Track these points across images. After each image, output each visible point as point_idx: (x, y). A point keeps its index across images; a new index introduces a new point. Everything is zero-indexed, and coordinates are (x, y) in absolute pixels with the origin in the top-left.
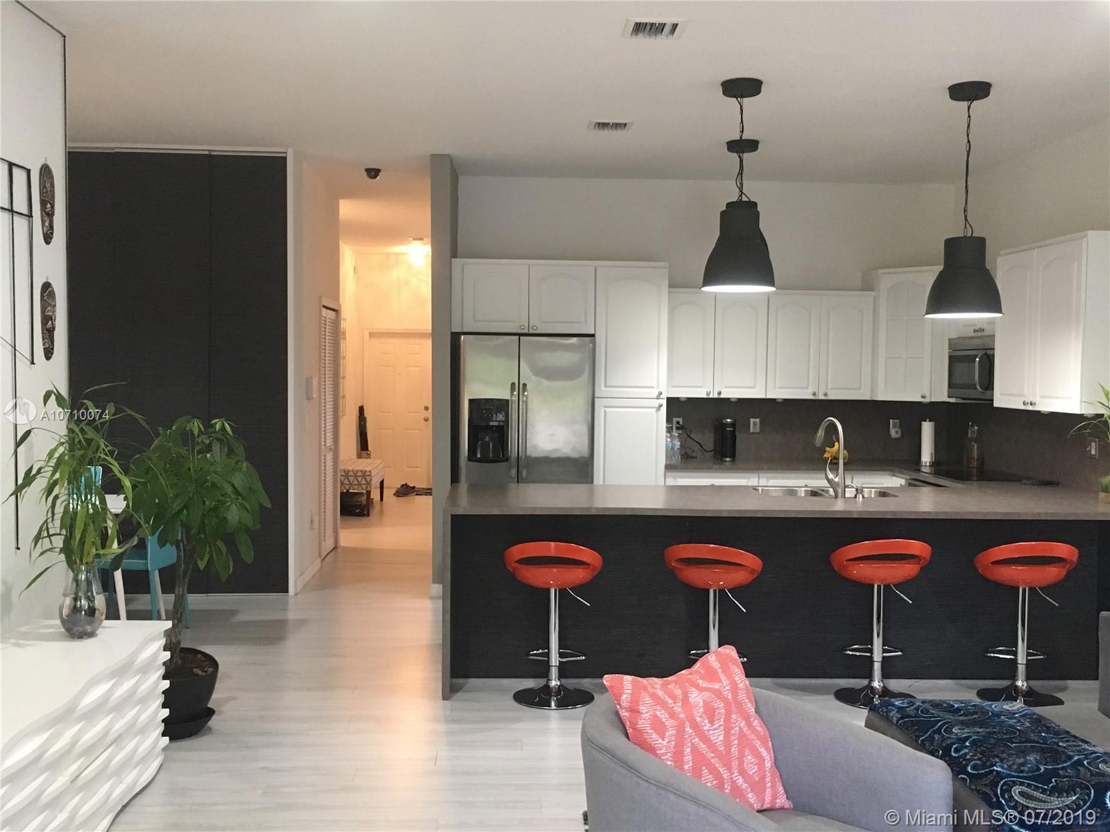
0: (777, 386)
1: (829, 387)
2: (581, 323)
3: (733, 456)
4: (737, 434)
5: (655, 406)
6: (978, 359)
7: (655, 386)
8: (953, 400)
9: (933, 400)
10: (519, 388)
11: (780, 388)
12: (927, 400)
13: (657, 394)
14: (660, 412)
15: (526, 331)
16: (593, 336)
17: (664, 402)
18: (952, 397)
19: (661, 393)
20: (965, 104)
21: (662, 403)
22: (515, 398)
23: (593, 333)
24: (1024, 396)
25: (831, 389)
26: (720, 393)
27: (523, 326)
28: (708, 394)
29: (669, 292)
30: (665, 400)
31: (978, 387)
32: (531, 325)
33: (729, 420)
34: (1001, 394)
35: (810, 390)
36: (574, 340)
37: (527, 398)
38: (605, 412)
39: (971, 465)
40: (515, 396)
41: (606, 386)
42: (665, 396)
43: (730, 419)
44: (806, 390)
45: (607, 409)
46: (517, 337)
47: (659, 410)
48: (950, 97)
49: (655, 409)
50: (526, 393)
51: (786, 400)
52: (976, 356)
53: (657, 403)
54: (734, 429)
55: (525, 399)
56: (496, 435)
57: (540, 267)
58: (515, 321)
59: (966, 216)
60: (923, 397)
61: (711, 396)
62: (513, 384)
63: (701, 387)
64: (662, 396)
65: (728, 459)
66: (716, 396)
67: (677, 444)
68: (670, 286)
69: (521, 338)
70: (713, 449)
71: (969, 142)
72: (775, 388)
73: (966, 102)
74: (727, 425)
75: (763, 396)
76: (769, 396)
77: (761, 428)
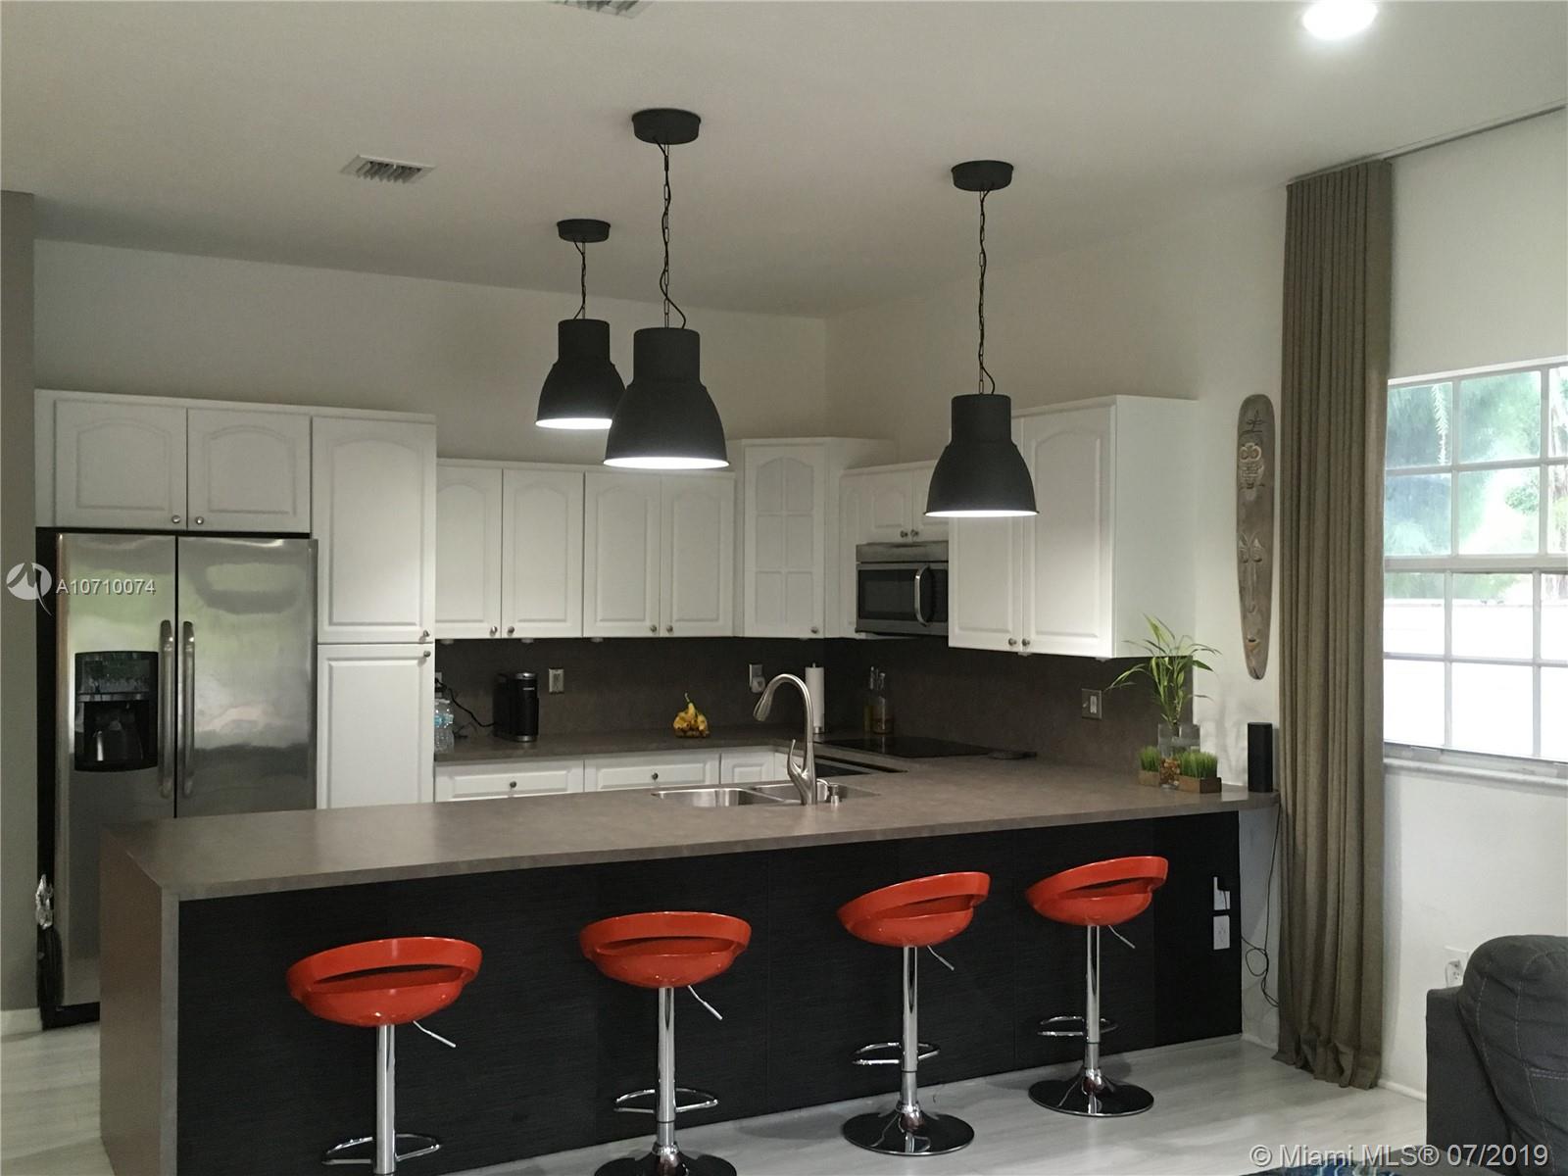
0: (599, 618)
1: (675, 617)
2: (287, 513)
3: (534, 732)
4: (539, 696)
5: (416, 655)
6: (918, 577)
7: (417, 621)
8: (862, 636)
9: (828, 636)
10: (176, 632)
11: (601, 620)
12: (820, 636)
13: (421, 635)
14: (425, 665)
15: (182, 527)
16: (306, 536)
17: (432, 648)
18: (862, 631)
19: (428, 635)
20: (976, 195)
21: (428, 650)
22: (170, 649)
23: (308, 531)
24: (1007, 631)
25: (677, 621)
26: (511, 631)
27: (176, 517)
28: (492, 632)
29: (438, 465)
30: (434, 645)
31: (919, 617)
32: (192, 515)
33: (526, 675)
34: (961, 628)
35: (648, 624)
36: (279, 543)
37: (193, 647)
38: (331, 668)
39: (879, 730)
40: (171, 642)
41: (331, 623)
42: (432, 638)
43: (528, 672)
44: (639, 623)
45: (333, 663)
46: (173, 538)
47: (425, 661)
48: (955, 184)
49: (415, 662)
50: (192, 640)
51: (607, 641)
52: (915, 572)
53: (420, 650)
54: (536, 689)
55: (190, 650)
56: (132, 718)
57: (207, 412)
58: (162, 509)
59: (981, 364)
60: (814, 632)
61: (497, 636)
62: (165, 625)
63: (481, 621)
64: (428, 639)
65: (526, 738)
66: (505, 635)
67: (449, 718)
68: (439, 455)
69: (181, 539)
70: (492, 722)
71: (983, 252)
72: (596, 621)
73: (978, 193)
74: (523, 682)
75: (577, 634)
76: (586, 635)
77: (565, 686)
